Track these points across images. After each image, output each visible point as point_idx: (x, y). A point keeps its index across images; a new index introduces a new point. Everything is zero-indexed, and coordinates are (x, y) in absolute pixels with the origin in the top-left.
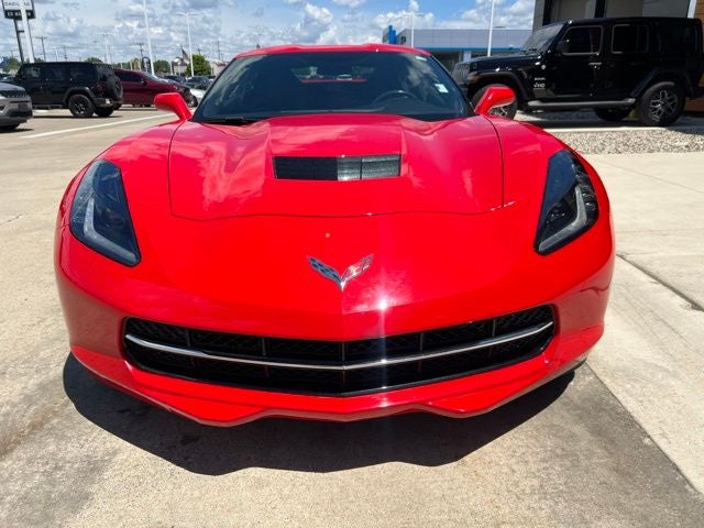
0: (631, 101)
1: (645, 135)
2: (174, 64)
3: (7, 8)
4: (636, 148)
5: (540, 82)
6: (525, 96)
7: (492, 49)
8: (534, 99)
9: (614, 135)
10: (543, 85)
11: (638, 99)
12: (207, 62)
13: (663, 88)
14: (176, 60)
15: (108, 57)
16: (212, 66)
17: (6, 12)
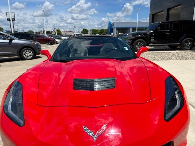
0: (178, 43)
1: (183, 53)
2: (52, 32)
3: (8, 18)
4: (182, 58)
5: (152, 38)
6: (148, 42)
7: (138, 27)
8: (151, 43)
9: (174, 53)
10: (153, 39)
11: (181, 43)
12: (61, 31)
13: (188, 40)
14: (52, 31)
15: (34, 30)
16: (62, 32)
17: (8, 19)
